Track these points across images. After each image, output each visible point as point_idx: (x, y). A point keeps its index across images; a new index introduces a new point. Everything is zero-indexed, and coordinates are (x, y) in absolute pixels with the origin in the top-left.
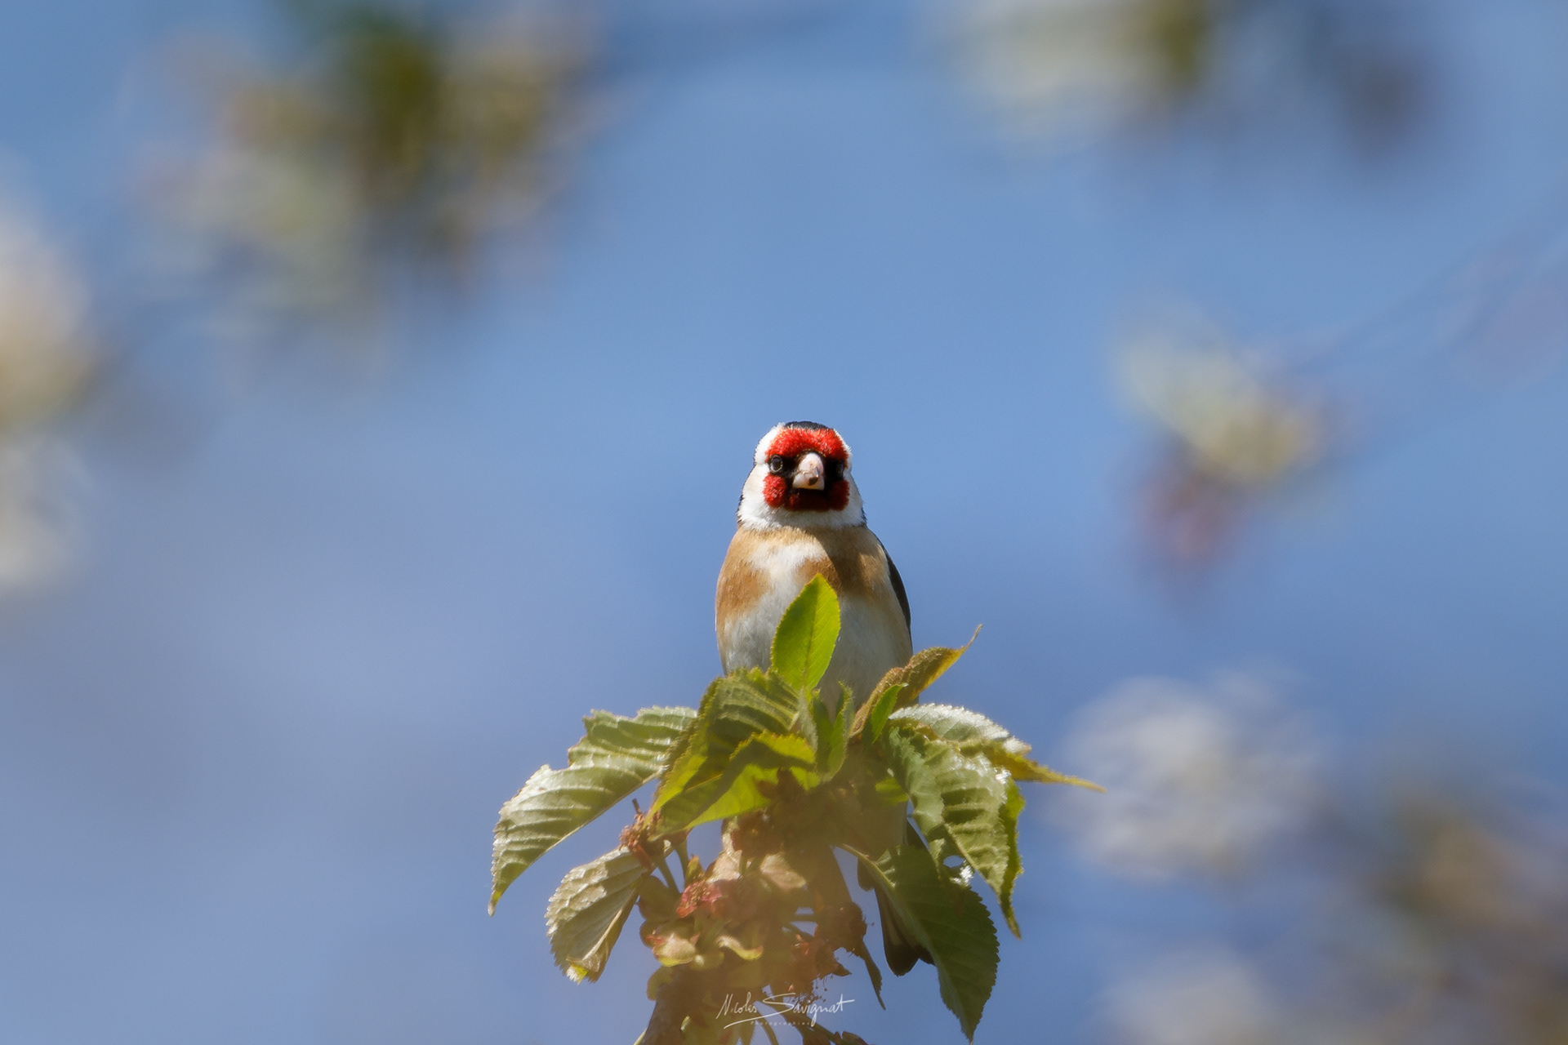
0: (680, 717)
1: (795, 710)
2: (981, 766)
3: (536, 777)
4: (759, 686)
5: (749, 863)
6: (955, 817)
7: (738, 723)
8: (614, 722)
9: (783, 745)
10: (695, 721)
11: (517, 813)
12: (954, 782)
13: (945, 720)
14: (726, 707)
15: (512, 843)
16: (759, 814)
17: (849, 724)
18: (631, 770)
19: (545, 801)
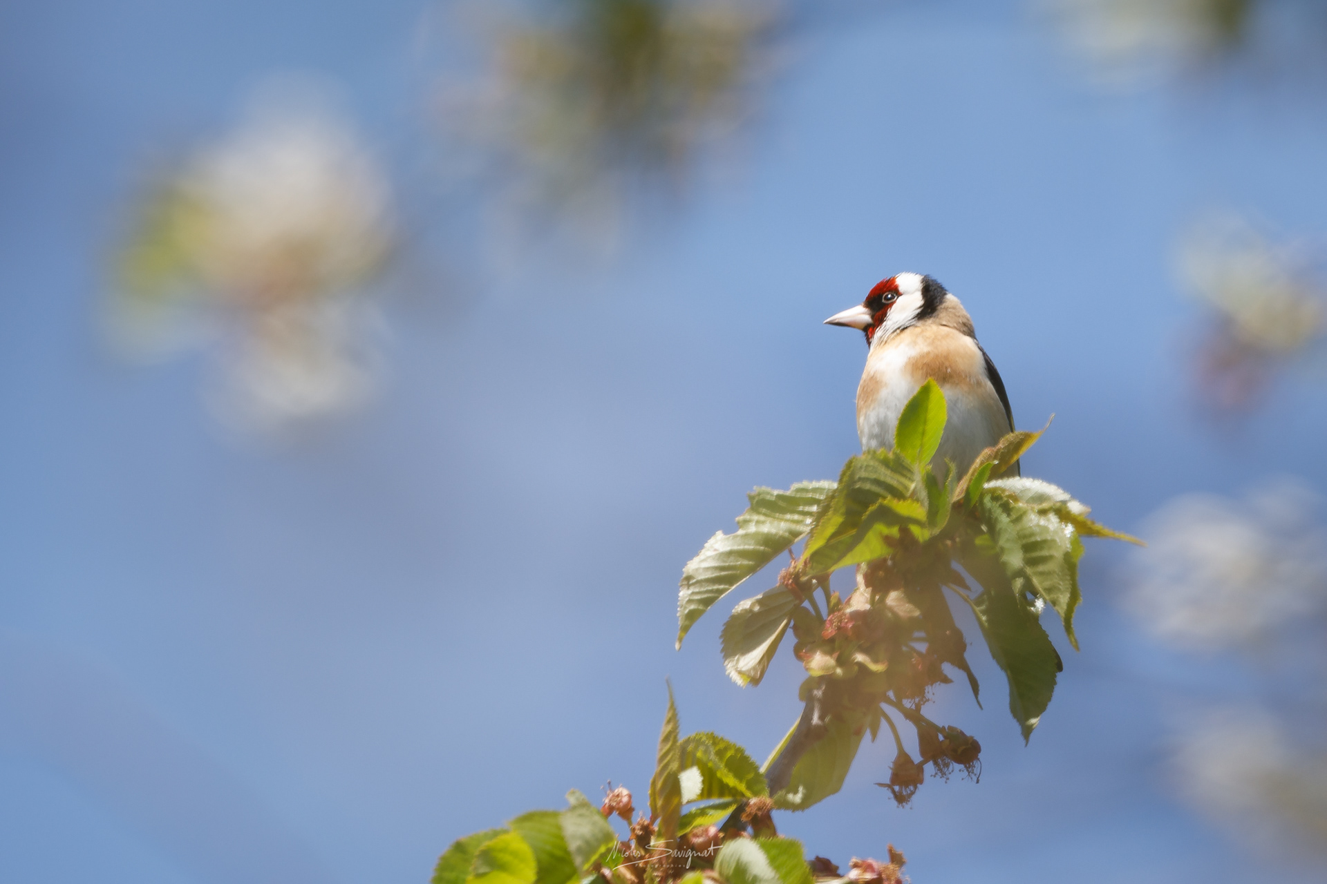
0: (824, 489)
1: (912, 480)
2: (1052, 521)
3: (711, 541)
4: (885, 463)
5: (877, 597)
6: (1032, 562)
7: (869, 491)
8: (772, 495)
9: (903, 508)
10: (835, 491)
11: (697, 570)
12: (1032, 534)
13: (1026, 490)
14: (860, 479)
15: (693, 593)
16: (885, 560)
17: (952, 491)
18: (785, 531)
19: (718, 560)
